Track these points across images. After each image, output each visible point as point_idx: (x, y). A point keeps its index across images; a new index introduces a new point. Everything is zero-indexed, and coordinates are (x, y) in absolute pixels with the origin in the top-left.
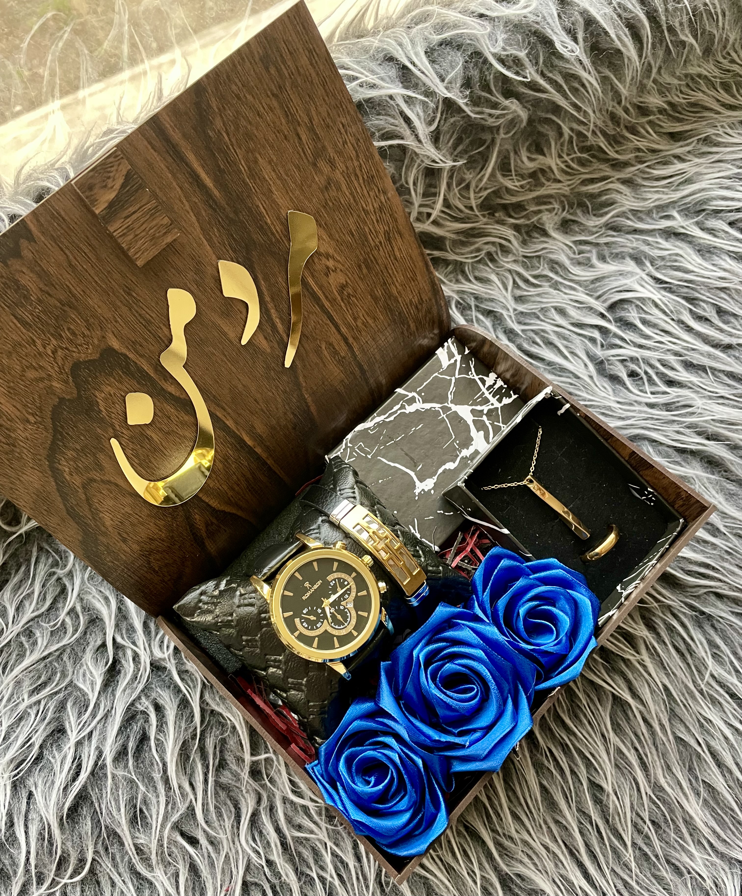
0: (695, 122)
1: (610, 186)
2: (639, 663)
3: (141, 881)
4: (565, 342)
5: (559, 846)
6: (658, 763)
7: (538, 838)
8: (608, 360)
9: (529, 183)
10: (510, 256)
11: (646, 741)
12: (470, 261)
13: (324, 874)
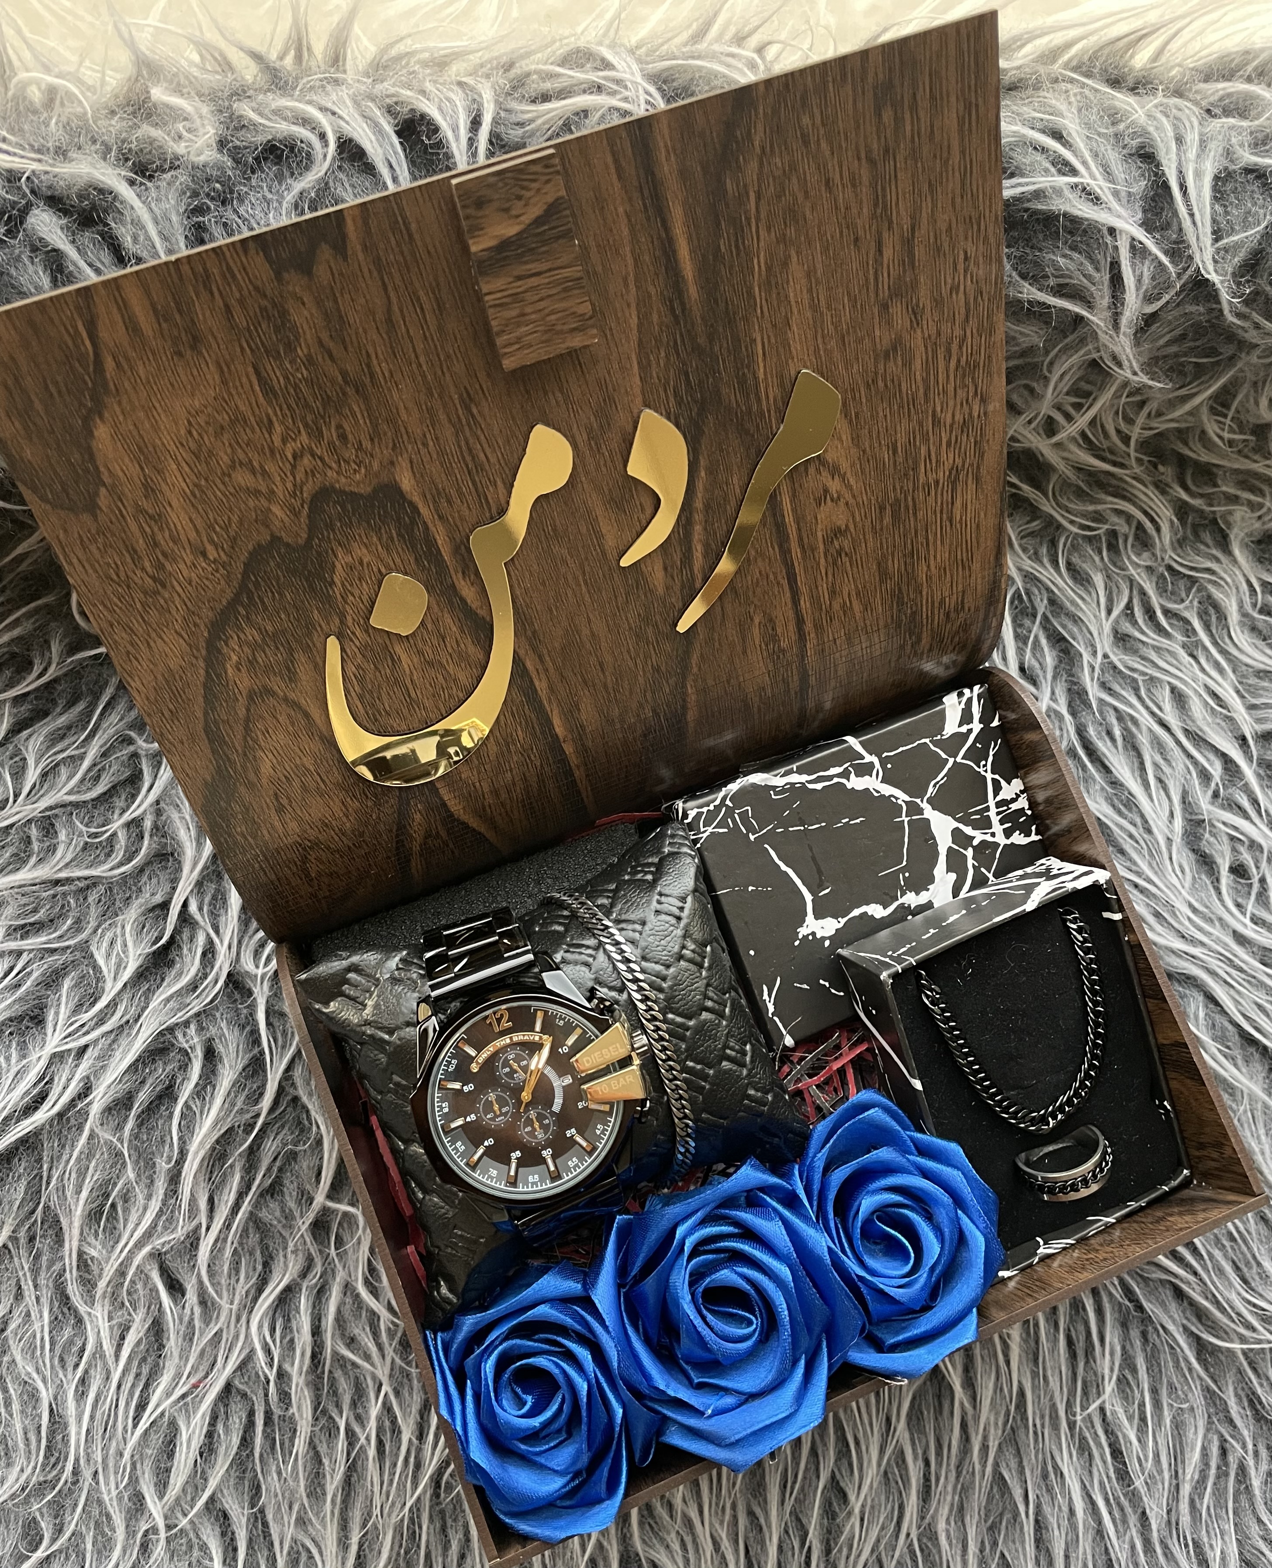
3: (65, 1310)
4: (1158, 758)
5: (737, 1551)
6: (949, 1498)
7: (711, 1524)
8: (1212, 825)
9: (1246, 440)
11: (949, 1458)
12: (1075, 530)
13: (357, 1429)
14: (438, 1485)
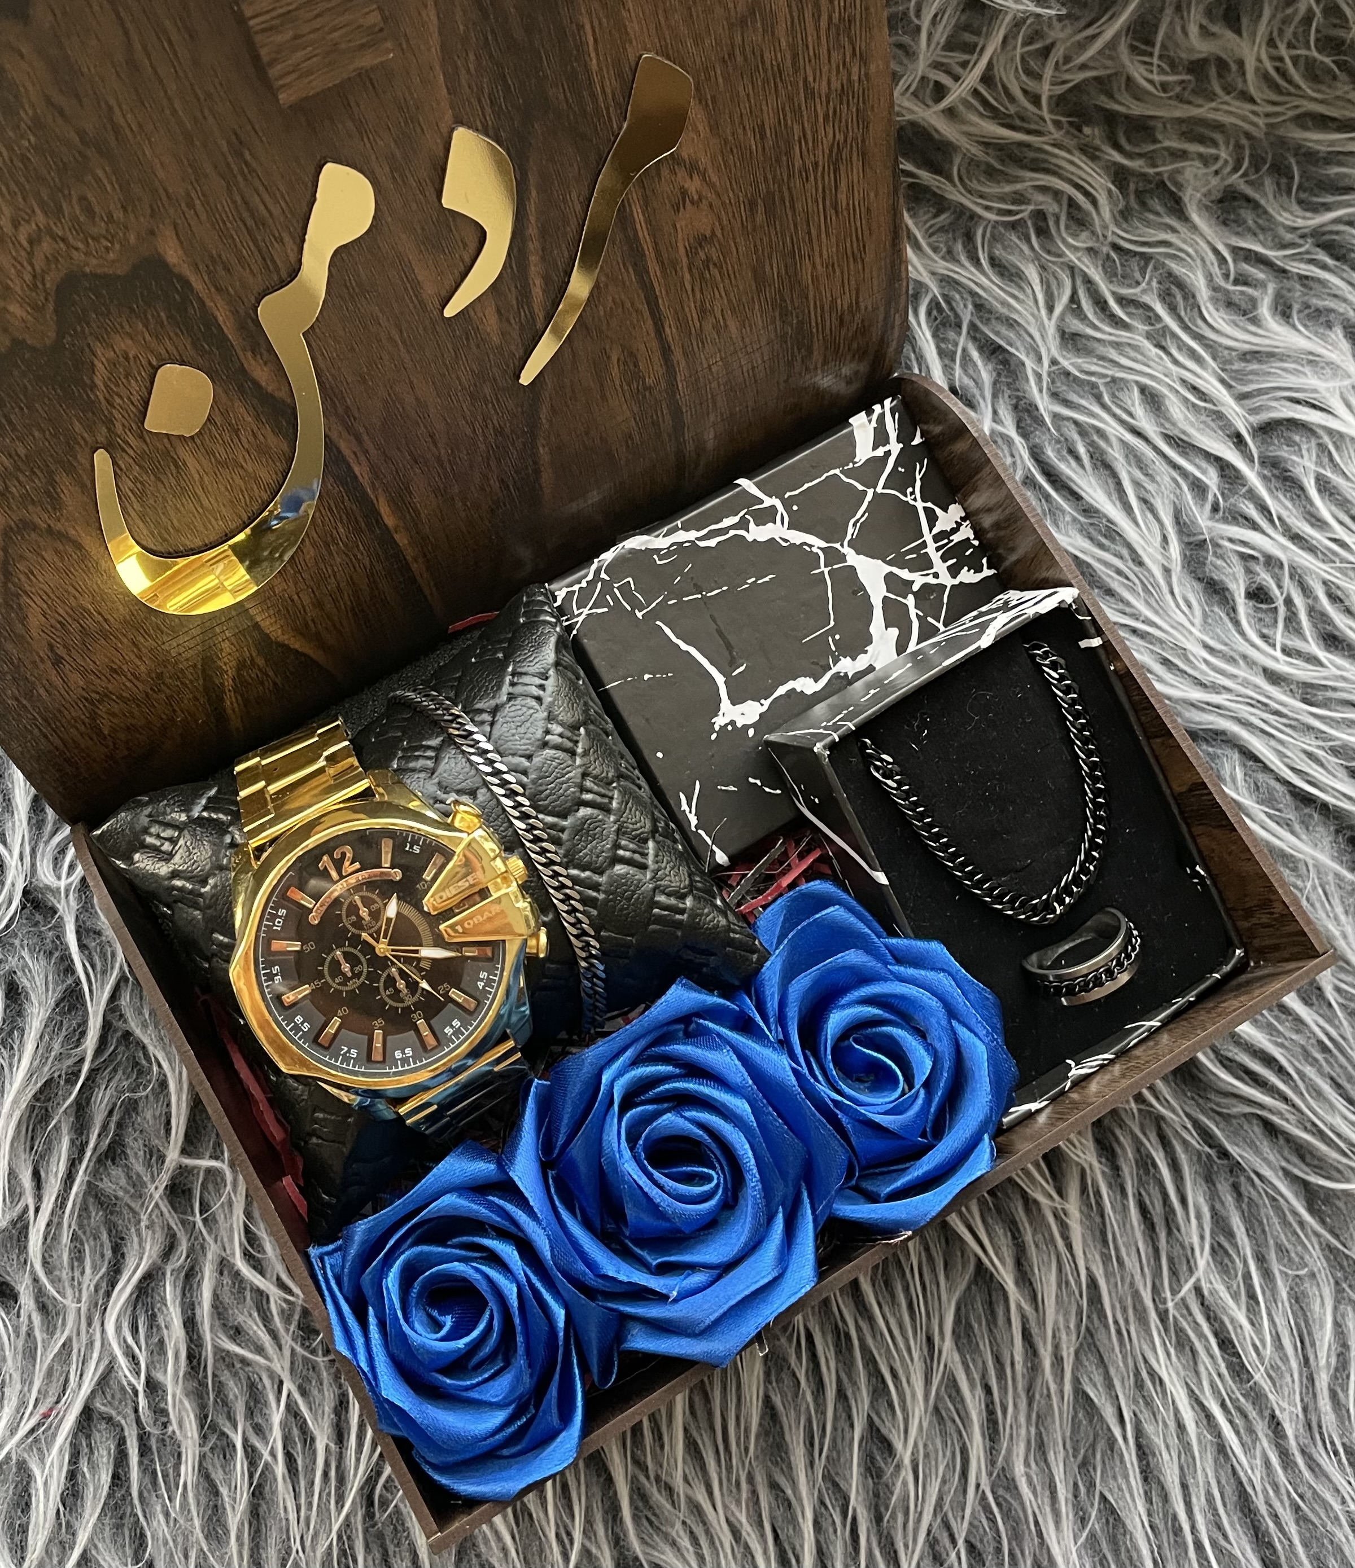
2: (1056, 1216)
4: (1138, 475)
6: (1023, 1432)
7: (724, 1506)
8: (1216, 545)
9: (1182, 82)
10: (1084, 235)
11: (1014, 1379)
12: (992, 217)
13: (258, 1445)
14: (370, 1503)
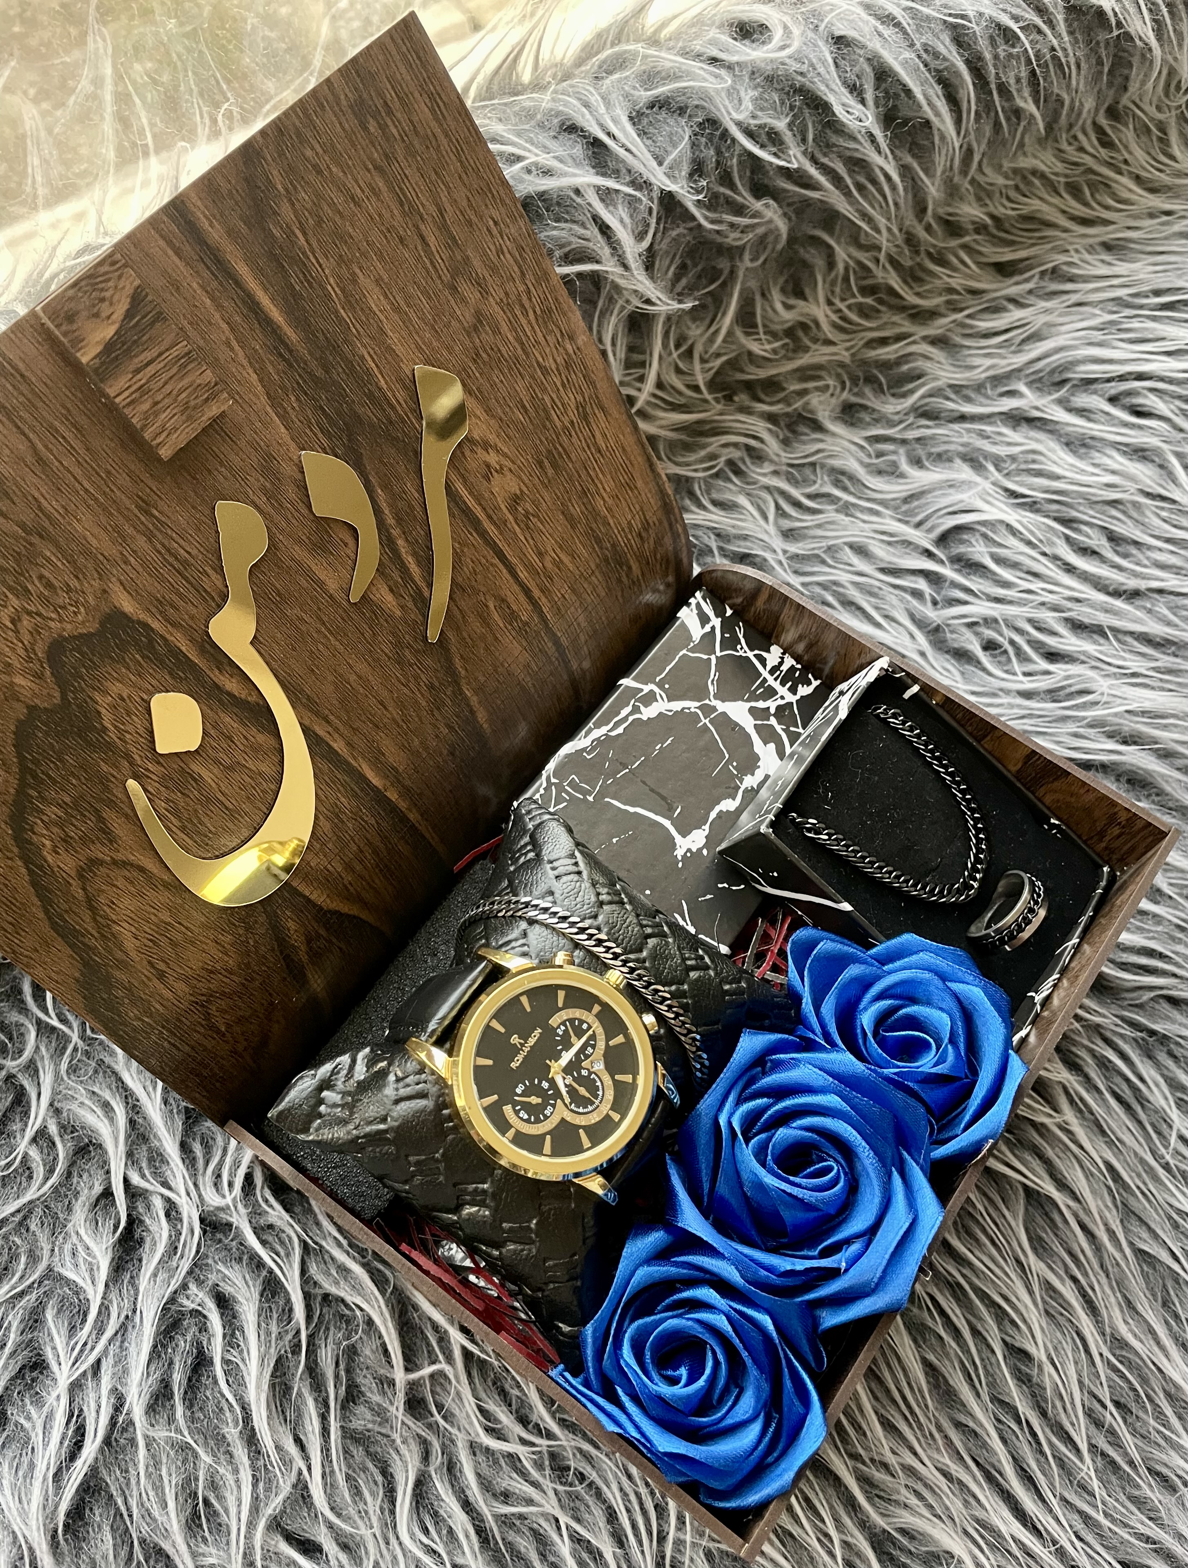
0: (1033, 245)
1: (913, 348)
2: (1060, 1127)
6: (1112, 1299)
7: (929, 1457)
8: (948, 625)
9: (784, 345)
10: (766, 464)
11: (1088, 1262)
